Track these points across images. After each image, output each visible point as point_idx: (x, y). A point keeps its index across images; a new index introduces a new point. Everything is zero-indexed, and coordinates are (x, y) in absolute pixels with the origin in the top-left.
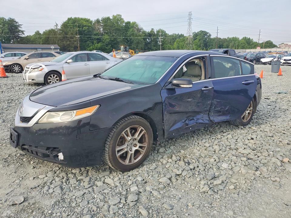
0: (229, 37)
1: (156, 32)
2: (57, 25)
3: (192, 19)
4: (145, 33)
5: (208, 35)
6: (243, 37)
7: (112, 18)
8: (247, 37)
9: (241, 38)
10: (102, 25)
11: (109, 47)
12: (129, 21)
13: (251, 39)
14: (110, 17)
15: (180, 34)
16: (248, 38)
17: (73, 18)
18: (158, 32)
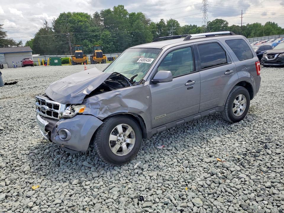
0: (248, 24)
1: (166, 23)
2: (46, 23)
3: (207, 6)
4: (153, 25)
5: (225, 23)
6: (267, 22)
7: (113, 10)
8: (271, 22)
9: (263, 24)
10: (102, 19)
11: (111, 45)
12: (134, 12)
13: (275, 23)
14: (111, 9)
15: (192, 25)
16: (273, 22)
17: (66, 13)
18: (169, 22)
